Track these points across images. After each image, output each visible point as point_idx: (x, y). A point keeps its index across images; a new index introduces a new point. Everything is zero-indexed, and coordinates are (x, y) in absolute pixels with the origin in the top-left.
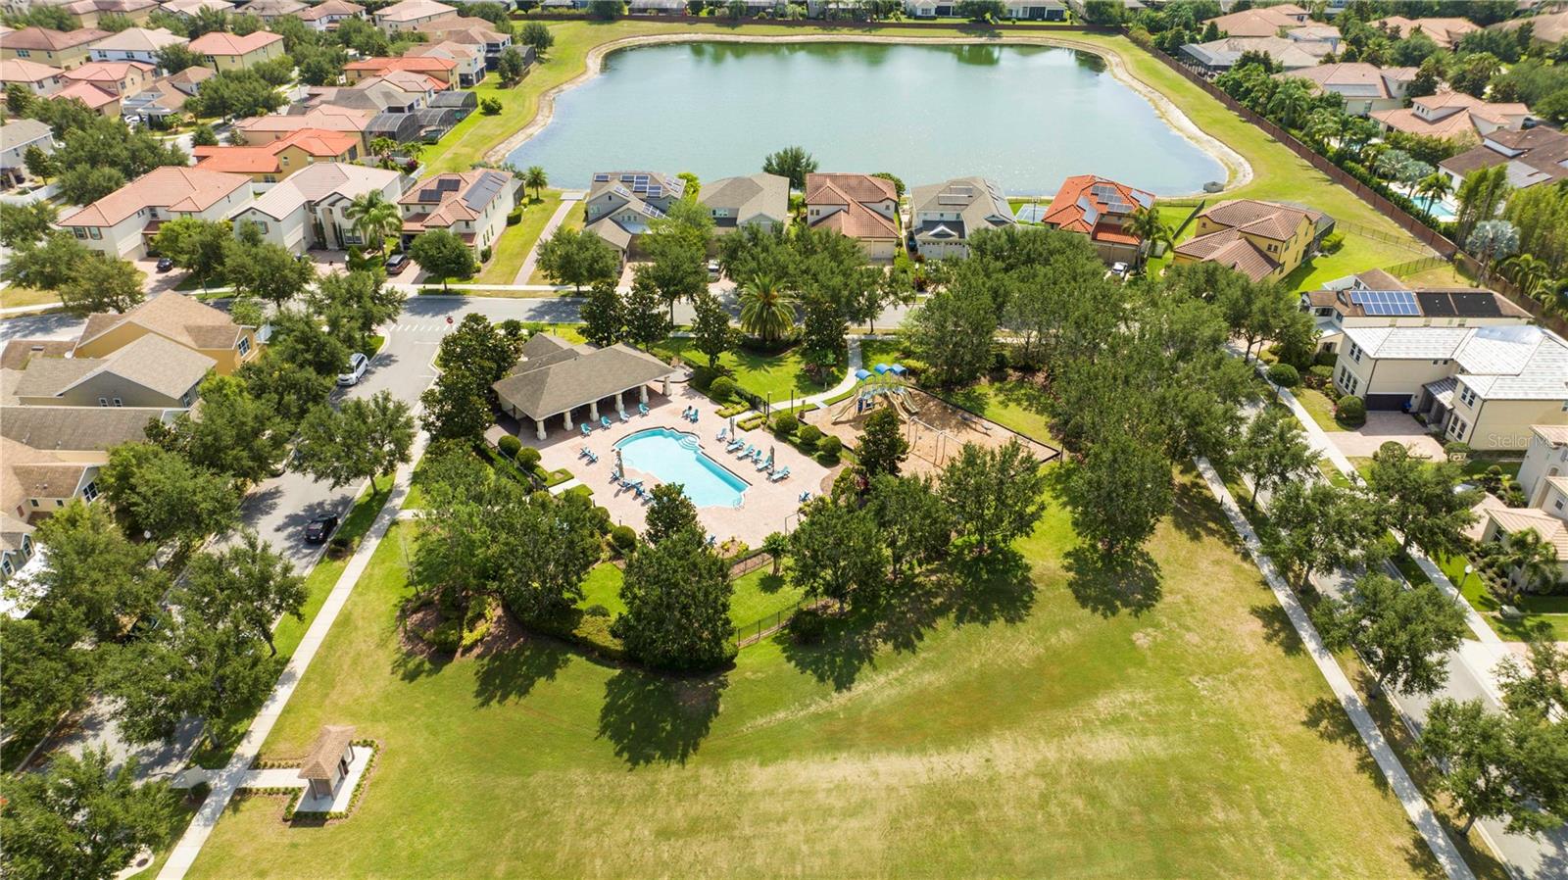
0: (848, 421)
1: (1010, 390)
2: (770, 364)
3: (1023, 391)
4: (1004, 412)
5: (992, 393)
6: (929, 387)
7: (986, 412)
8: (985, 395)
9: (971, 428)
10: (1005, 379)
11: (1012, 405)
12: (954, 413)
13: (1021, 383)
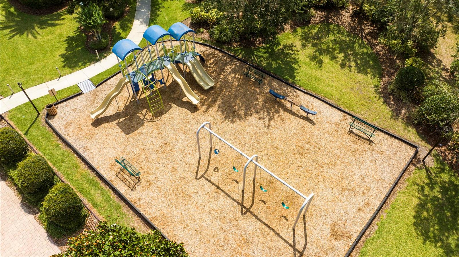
0: (117, 116)
1: (317, 37)
2: (43, 25)
3: (332, 37)
4: (319, 73)
5: (298, 43)
6: (224, 43)
7: (298, 77)
8: (291, 47)
9: (285, 109)
10: (309, 22)
11: (326, 59)
12: (259, 83)
13: (326, 22)
